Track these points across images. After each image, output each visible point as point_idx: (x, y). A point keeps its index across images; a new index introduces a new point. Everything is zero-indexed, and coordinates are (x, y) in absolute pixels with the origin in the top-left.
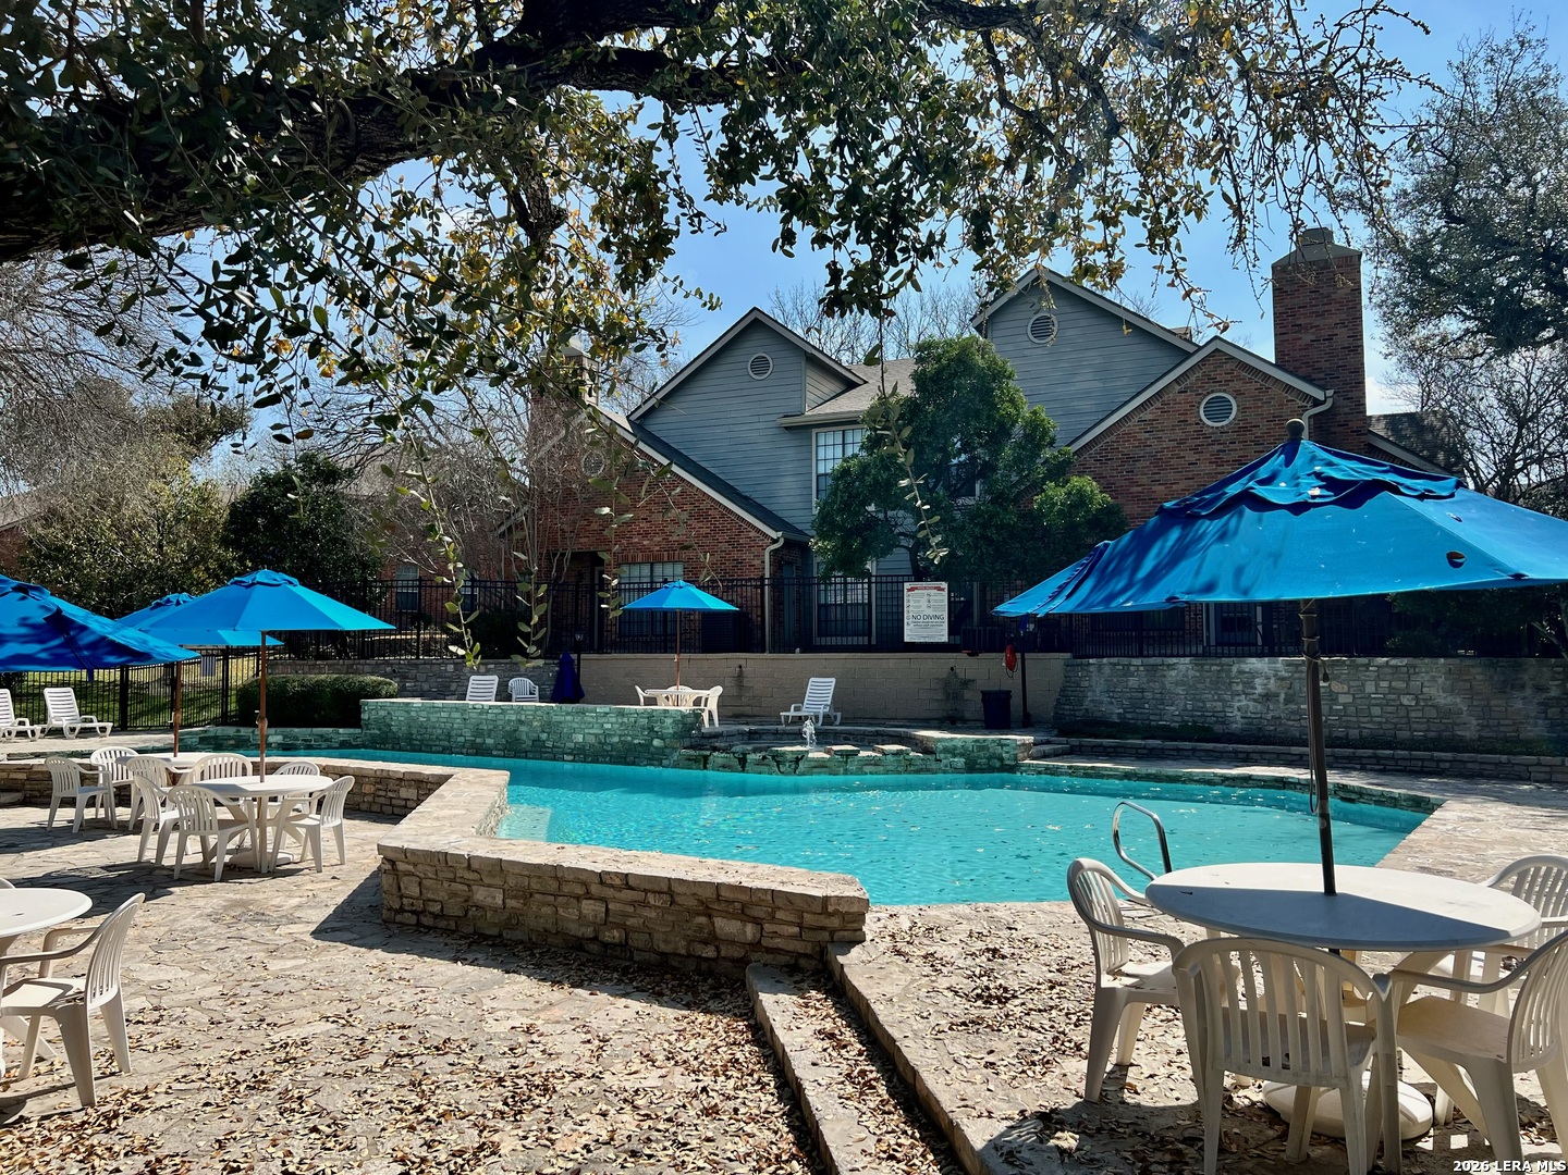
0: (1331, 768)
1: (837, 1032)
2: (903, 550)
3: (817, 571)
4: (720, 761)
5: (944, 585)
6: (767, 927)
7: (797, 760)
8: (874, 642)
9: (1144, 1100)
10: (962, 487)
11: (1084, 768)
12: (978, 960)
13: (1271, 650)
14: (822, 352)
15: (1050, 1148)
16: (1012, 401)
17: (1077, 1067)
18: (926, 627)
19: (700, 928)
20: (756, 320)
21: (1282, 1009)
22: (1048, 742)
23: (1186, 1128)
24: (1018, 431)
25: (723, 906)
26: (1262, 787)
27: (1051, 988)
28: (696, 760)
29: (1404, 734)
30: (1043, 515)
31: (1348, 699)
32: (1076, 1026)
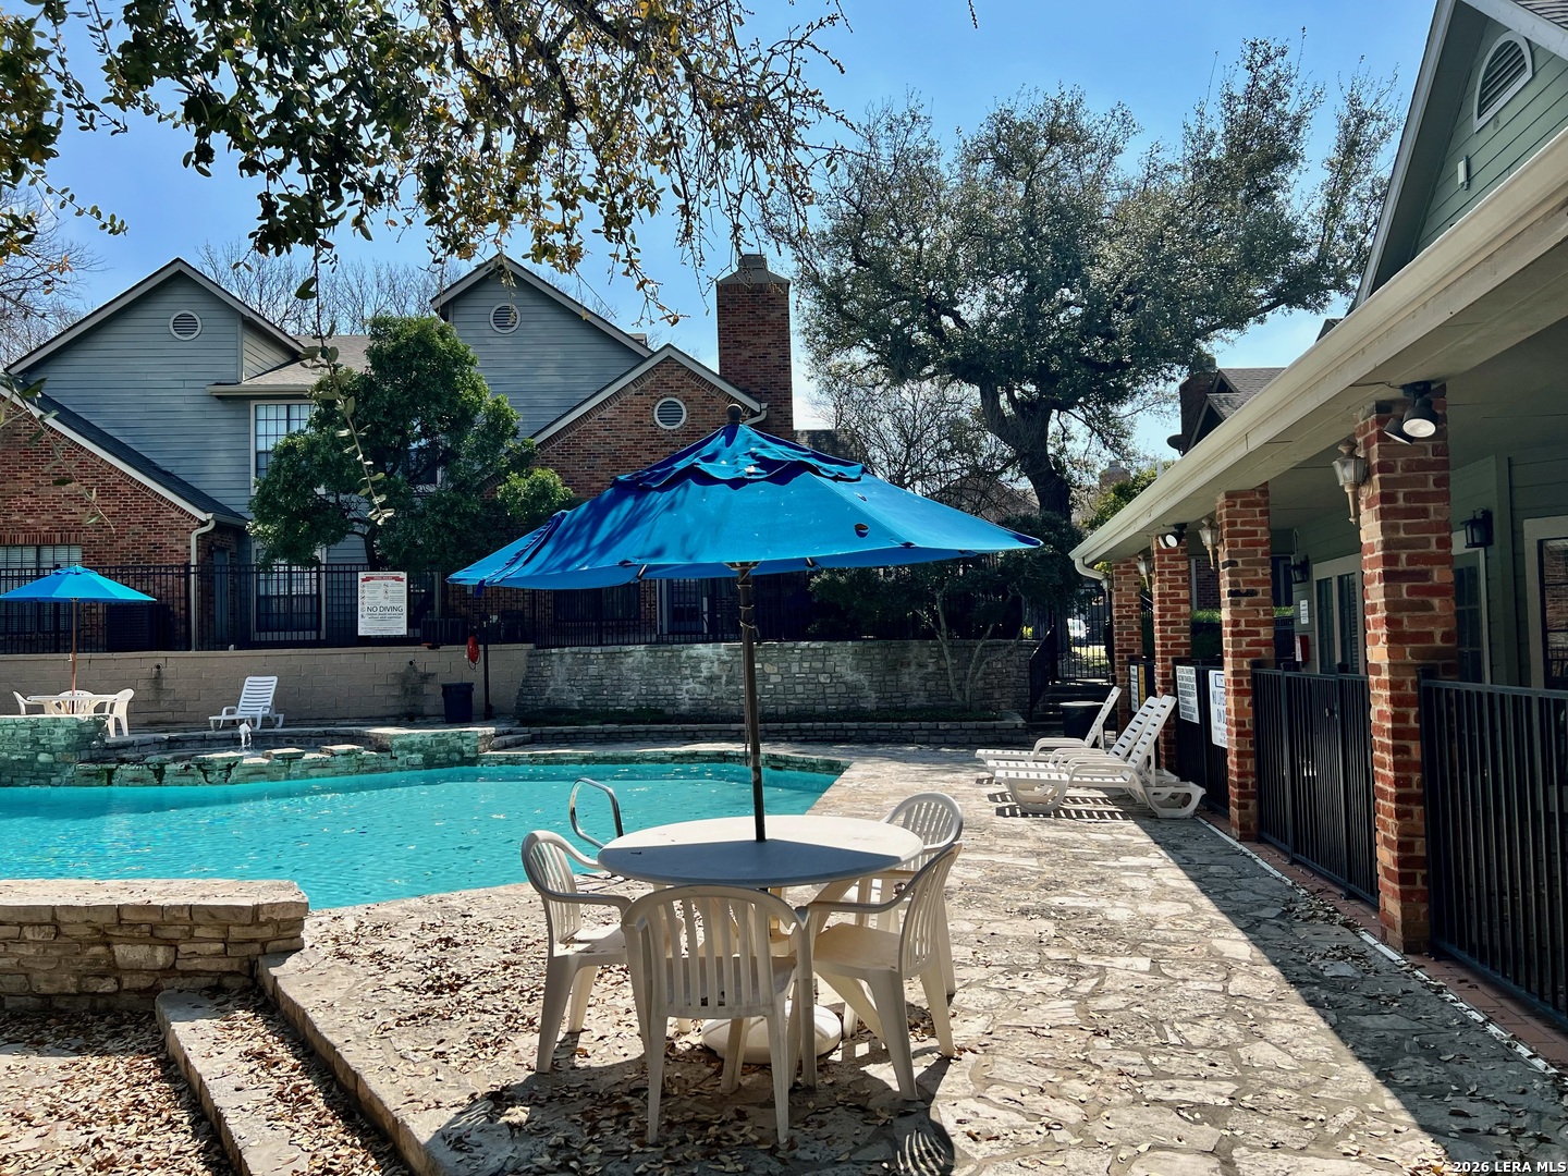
0: (764, 741)
1: (267, 1050)
2: (356, 538)
3: (255, 559)
4: (129, 775)
5: (403, 575)
6: (184, 948)
7: (229, 768)
8: (323, 637)
9: (595, 1062)
10: (422, 473)
11: (545, 756)
12: (429, 952)
13: (714, 637)
14: (263, 318)
15: (501, 1125)
16: (475, 388)
17: (529, 1042)
18: (383, 619)
19: (96, 959)
20: (180, 273)
21: (719, 952)
22: (510, 733)
23: (633, 1080)
24: (480, 419)
25: (126, 931)
26: (707, 762)
27: (505, 969)
28: (97, 775)
29: (821, 708)
30: (507, 506)
31: (777, 679)
32: (529, 1002)
